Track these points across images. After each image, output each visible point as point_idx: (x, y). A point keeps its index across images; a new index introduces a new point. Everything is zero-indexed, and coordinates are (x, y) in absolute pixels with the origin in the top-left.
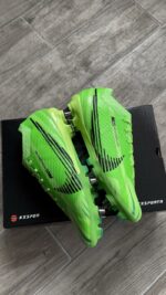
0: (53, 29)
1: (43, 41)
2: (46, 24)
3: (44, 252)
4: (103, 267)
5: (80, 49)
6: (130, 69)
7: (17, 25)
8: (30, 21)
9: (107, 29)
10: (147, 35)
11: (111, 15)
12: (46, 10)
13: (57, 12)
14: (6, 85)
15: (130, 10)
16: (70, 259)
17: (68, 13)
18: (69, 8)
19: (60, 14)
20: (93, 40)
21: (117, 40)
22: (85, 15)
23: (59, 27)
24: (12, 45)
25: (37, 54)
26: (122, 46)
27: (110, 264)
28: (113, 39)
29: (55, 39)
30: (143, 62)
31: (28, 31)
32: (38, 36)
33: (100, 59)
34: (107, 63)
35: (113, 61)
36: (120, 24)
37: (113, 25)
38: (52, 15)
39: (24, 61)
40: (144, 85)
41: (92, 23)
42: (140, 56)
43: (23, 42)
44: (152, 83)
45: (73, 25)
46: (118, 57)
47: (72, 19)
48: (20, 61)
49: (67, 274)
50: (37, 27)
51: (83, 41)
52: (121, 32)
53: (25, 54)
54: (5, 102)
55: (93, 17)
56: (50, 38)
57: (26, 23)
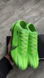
0: (19, 15)
1: (17, 17)
2: (17, 13)
3: (15, 70)
4: (30, 75)
6: (38, 25)
7: (10, 13)
8: (14, 12)
10: (42, 17)
11: (34, 12)
12: (18, 10)
13: (20, 10)
14: (7, 28)
15: (38, 11)
16: (22, 72)
17: (23, 11)
18: (23, 10)
19: (21, 11)
20: (29, 18)
21: (35, 18)
22: (27, 12)
23: (21, 14)
24: (9, 18)
25: (15, 20)
26: (36, 20)
28: (34, 18)
30: (41, 24)
32: (15, 16)
36: (36, 14)
37: (34, 14)
38: (19, 11)
39: (12, 22)
40: (41, 29)
41: (29, 14)
43: (12, 17)
44: (43, 29)
47: (24, 12)
50: (15, 14)
52: (36, 16)
53: (12, 20)
54: (7, 32)
55: (29, 12)
56: (18, 17)
57: (12, 13)
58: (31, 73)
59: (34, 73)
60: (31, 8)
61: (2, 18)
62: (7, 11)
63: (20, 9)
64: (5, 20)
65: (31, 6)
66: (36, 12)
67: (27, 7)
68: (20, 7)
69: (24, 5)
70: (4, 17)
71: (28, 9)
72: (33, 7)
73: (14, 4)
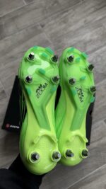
9: (83, 37)
29: (53, 39)
31: (40, 32)
42: (99, 56)
45: (65, 32)
51: (69, 42)
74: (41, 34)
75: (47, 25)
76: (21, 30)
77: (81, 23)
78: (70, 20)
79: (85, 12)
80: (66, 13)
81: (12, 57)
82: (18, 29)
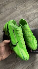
0: (21, 10)
2: (20, 9)
3: (15, 61)
4: (28, 67)
5: (27, 15)
7: (13, 9)
8: (16, 8)
9: (33, 12)
11: (34, 9)
12: (20, 6)
16: (21, 64)
17: (25, 8)
18: (25, 6)
19: (23, 7)
20: (30, 14)
22: (28, 8)
23: (23, 10)
24: (12, 13)
25: (17, 15)
26: (36, 16)
27: (30, 66)
28: (34, 14)
29: (21, 13)
32: (18, 12)
33: (31, 18)
34: (33, 19)
35: (34, 19)
36: (36, 11)
38: (21, 8)
39: (14, 17)
45: (26, 10)
46: (35, 18)
48: (13, 16)
49: (20, 68)
50: (18, 10)
51: (28, 14)
52: (36, 13)
53: (15, 15)
55: (30, 9)
57: (15, 9)
58: (29, 65)
59: (32, 65)
60: (32, 5)
61: (6, 13)
62: (10, 7)
63: (22, 5)
64: (8, 15)
65: (32, 3)
66: (37, 9)
67: (28, 4)
68: (22, 4)
69: (26, 2)
70: (8, 12)
71: (30, 6)
72: (34, 4)
73: (17, 1)
74: (16, 11)
75: (18, 8)
76: (8, 10)
77: (31, 6)
78: (27, 5)
79: (32, 2)
80: (25, 3)
81: (5, 21)
82: (6, 9)
